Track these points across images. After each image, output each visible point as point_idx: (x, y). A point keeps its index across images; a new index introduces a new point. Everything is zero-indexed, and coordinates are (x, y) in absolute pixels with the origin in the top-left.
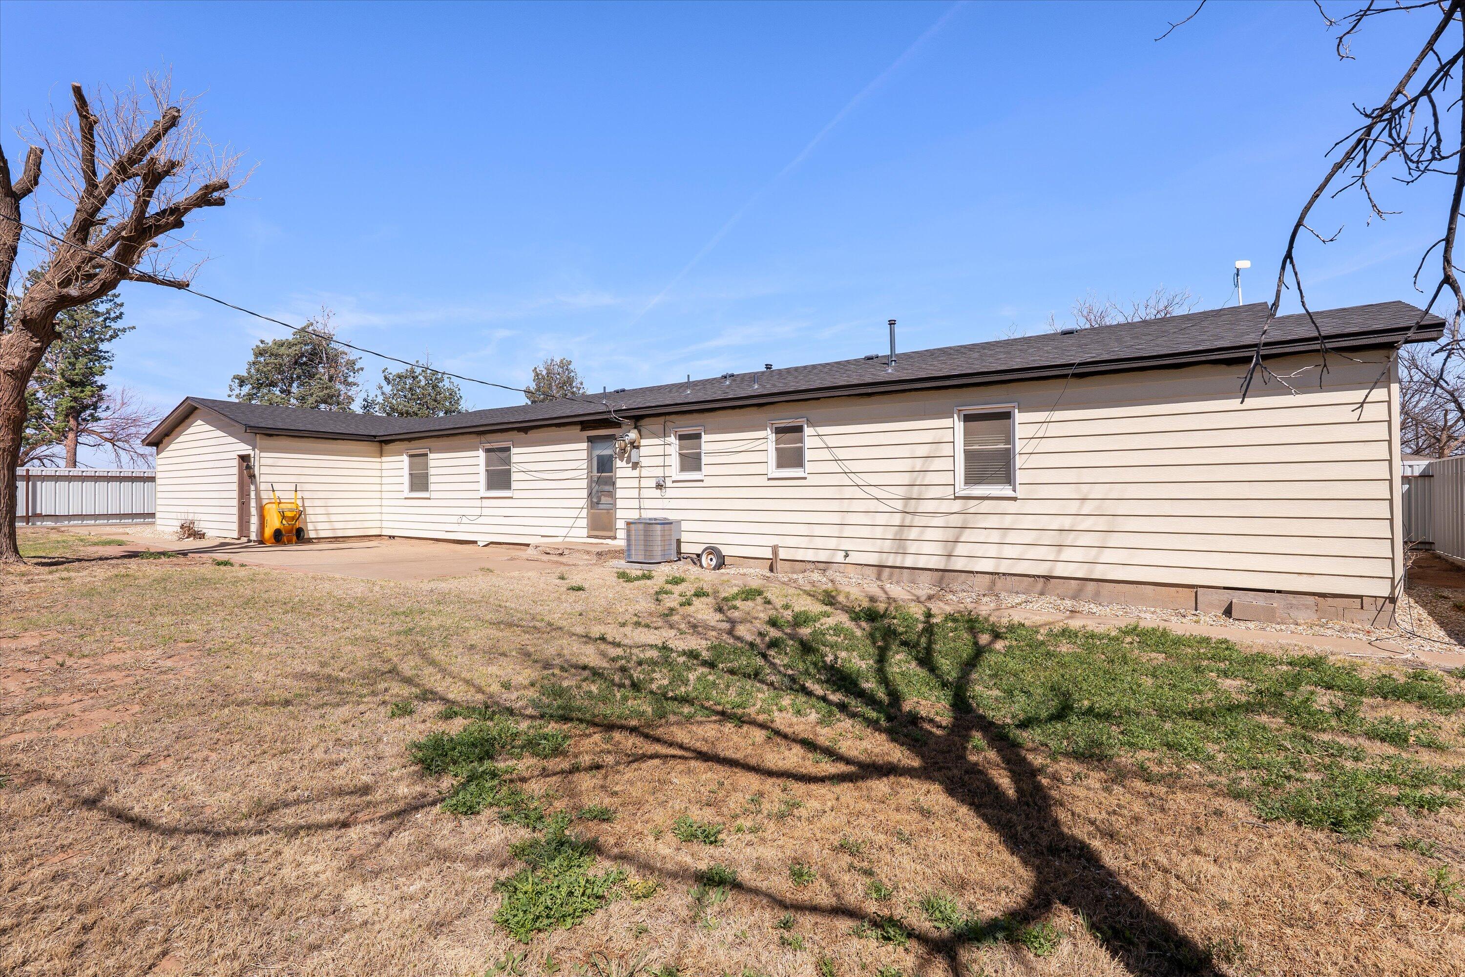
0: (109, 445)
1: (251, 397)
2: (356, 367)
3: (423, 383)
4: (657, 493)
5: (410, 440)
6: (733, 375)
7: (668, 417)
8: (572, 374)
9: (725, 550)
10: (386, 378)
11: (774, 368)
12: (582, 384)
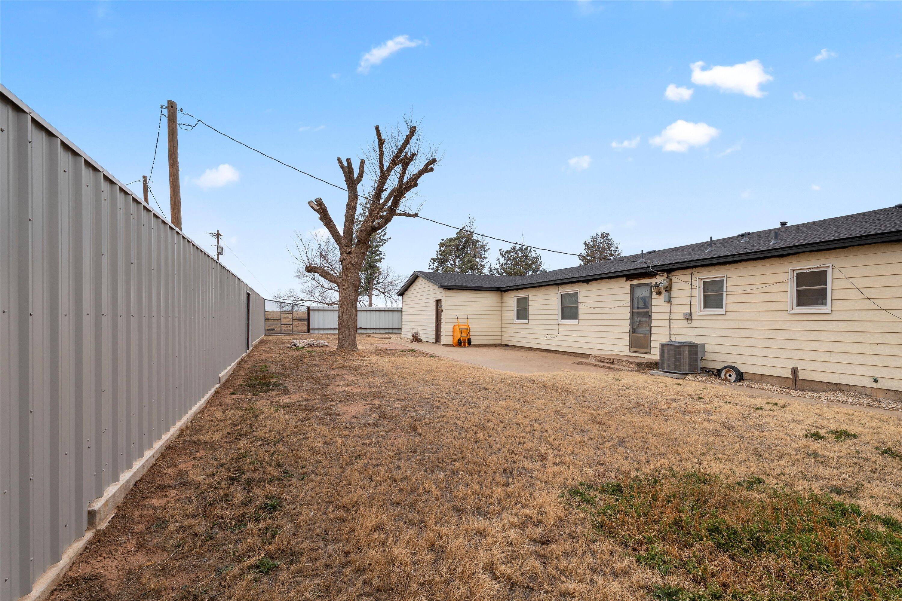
0: (382, 294)
1: (438, 269)
2: (486, 248)
3: (520, 255)
4: (685, 323)
5: (517, 289)
6: (749, 234)
7: (694, 270)
8: (611, 242)
9: (742, 369)
10: (501, 254)
11: (788, 224)
12: (617, 248)
